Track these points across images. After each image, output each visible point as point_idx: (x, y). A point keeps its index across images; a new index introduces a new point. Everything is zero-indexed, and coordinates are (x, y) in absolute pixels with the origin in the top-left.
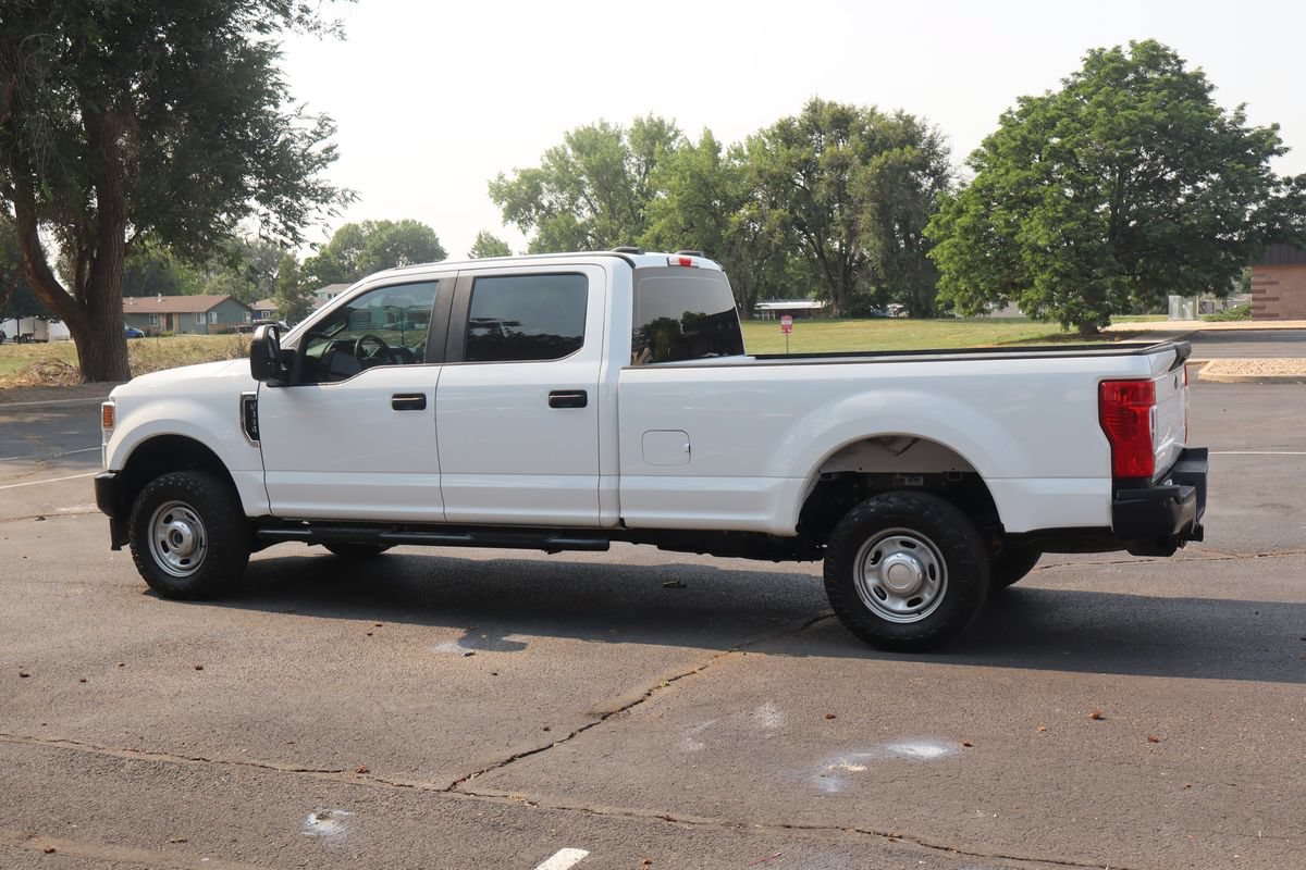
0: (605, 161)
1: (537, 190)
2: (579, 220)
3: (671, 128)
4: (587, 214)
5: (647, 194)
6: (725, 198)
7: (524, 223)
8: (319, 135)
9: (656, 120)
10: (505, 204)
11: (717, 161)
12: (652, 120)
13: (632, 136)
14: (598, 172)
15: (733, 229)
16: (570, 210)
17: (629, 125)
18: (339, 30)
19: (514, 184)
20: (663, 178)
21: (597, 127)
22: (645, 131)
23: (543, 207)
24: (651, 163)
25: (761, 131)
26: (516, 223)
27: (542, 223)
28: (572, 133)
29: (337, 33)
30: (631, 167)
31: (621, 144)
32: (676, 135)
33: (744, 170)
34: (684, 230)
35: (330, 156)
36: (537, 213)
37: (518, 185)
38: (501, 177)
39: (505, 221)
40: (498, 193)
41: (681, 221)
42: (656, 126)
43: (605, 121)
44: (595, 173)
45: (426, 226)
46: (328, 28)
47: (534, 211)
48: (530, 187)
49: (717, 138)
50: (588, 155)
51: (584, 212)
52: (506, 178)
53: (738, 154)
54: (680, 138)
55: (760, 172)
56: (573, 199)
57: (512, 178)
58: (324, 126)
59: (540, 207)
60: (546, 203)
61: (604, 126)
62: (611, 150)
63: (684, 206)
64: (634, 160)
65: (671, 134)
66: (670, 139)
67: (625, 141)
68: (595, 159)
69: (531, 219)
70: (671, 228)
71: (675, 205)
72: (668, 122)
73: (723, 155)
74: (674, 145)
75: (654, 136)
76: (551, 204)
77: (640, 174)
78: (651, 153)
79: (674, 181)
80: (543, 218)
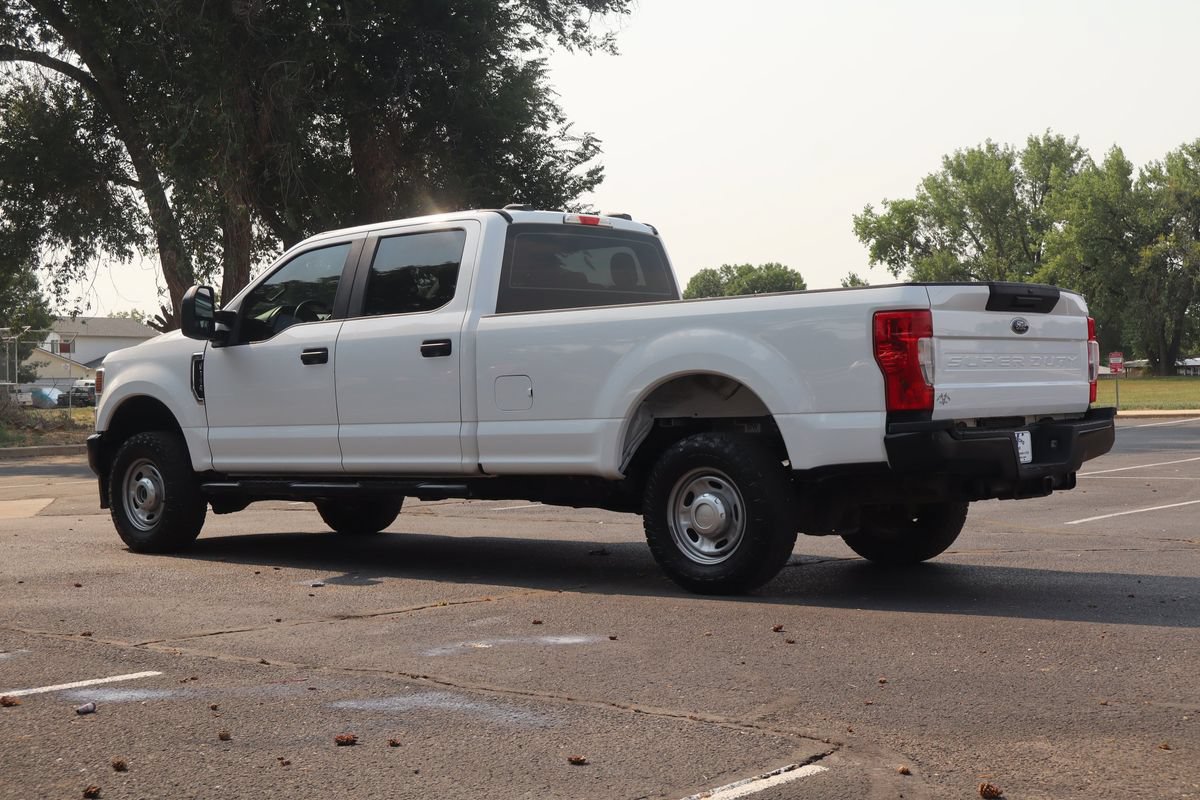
0: (991, 189)
1: (911, 225)
2: (962, 259)
3: (1073, 148)
4: (971, 251)
5: (1041, 226)
6: (1137, 228)
7: (895, 263)
8: (583, 157)
9: (1053, 136)
10: (873, 241)
11: (1127, 185)
12: (1049, 139)
13: (1025, 159)
14: (981, 203)
15: (1144, 265)
16: (952, 247)
17: (1022, 146)
18: (610, 45)
19: (883, 218)
20: (1060, 206)
21: (984, 148)
22: (1040, 151)
23: (918, 244)
24: (1046, 189)
25: (1184, 147)
26: (885, 264)
27: (916, 263)
28: (952, 157)
29: (608, 48)
30: (1023, 194)
31: (1012, 168)
32: (1079, 156)
33: (1159, 195)
34: (1088, 269)
35: (594, 178)
36: (911, 252)
37: (889, 219)
38: (868, 211)
39: (872, 263)
40: (865, 229)
41: (1080, 257)
42: (1053, 145)
43: (993, 142)
44: (979, 203)
45: (793, 271)
46: (599, 43)
47: (907, 248)
48: (903, 222)
49: (1128, 156)
50: (970, 182)
51: (967, 249)
52: (873, 211)
53: (1155, 175)
54: (1084, 158)
55: (1179, 196)
56: (955, 235)
57: (882, 211)
58: (589, 147)
59: (915, 244)
60: (921, 240)
61: (991, 148)
62: (999, 176)
63: (1085, 239)
64: (1028, 187)
65: (1073, 155)
66: (1073, 161)
67: (1018, 164)
68: (979, 187)
69: (903, 258)
70: (1068, 266)
71: (1073, 238)
72: (1069, 140)
73: (1135, 177)
74: (1077, 168)
75: (1052, 156)
76: (928, 240)
77: (1035, 202)
78: (1047, 177)
79: (1073, 209)
80: (916, 257)
